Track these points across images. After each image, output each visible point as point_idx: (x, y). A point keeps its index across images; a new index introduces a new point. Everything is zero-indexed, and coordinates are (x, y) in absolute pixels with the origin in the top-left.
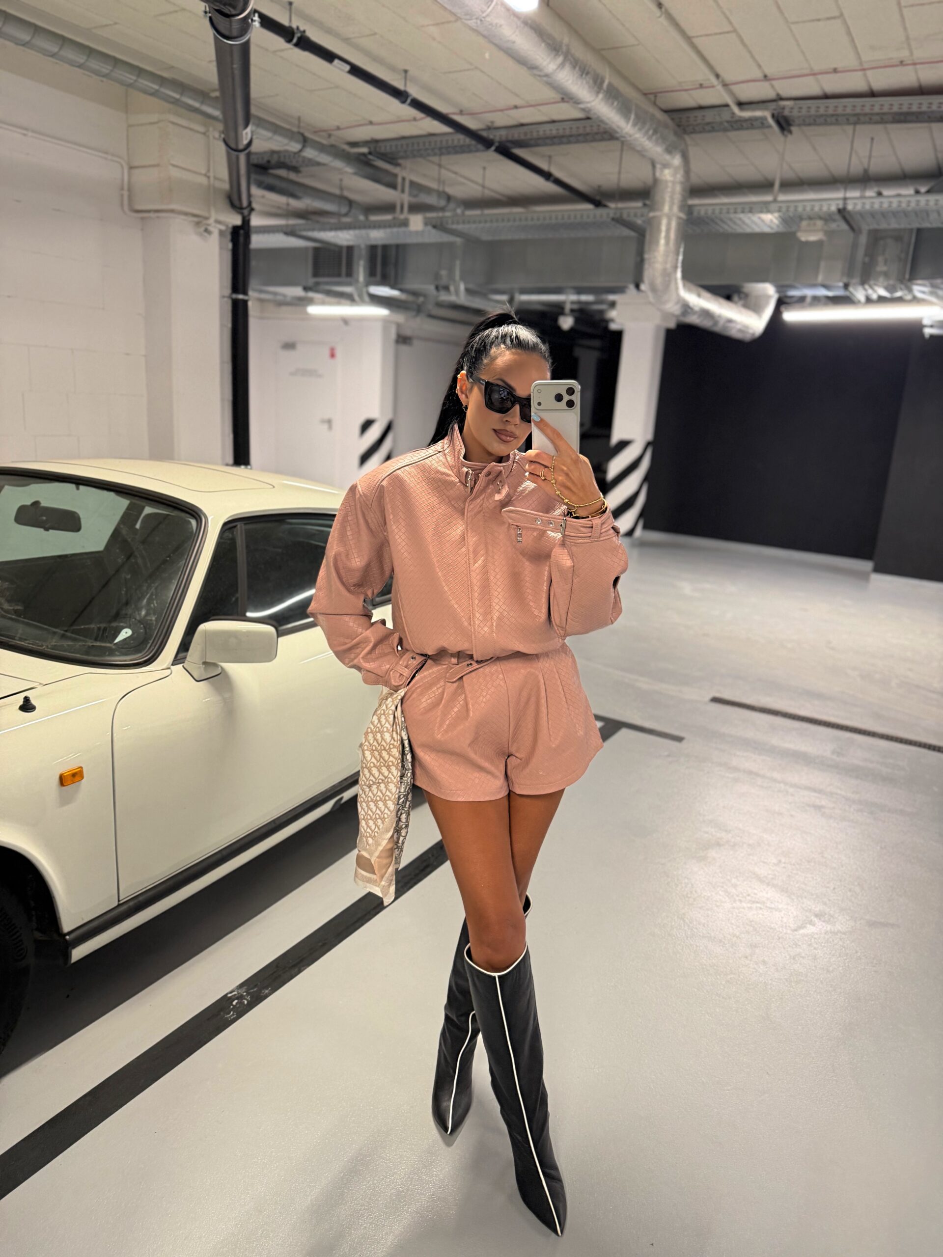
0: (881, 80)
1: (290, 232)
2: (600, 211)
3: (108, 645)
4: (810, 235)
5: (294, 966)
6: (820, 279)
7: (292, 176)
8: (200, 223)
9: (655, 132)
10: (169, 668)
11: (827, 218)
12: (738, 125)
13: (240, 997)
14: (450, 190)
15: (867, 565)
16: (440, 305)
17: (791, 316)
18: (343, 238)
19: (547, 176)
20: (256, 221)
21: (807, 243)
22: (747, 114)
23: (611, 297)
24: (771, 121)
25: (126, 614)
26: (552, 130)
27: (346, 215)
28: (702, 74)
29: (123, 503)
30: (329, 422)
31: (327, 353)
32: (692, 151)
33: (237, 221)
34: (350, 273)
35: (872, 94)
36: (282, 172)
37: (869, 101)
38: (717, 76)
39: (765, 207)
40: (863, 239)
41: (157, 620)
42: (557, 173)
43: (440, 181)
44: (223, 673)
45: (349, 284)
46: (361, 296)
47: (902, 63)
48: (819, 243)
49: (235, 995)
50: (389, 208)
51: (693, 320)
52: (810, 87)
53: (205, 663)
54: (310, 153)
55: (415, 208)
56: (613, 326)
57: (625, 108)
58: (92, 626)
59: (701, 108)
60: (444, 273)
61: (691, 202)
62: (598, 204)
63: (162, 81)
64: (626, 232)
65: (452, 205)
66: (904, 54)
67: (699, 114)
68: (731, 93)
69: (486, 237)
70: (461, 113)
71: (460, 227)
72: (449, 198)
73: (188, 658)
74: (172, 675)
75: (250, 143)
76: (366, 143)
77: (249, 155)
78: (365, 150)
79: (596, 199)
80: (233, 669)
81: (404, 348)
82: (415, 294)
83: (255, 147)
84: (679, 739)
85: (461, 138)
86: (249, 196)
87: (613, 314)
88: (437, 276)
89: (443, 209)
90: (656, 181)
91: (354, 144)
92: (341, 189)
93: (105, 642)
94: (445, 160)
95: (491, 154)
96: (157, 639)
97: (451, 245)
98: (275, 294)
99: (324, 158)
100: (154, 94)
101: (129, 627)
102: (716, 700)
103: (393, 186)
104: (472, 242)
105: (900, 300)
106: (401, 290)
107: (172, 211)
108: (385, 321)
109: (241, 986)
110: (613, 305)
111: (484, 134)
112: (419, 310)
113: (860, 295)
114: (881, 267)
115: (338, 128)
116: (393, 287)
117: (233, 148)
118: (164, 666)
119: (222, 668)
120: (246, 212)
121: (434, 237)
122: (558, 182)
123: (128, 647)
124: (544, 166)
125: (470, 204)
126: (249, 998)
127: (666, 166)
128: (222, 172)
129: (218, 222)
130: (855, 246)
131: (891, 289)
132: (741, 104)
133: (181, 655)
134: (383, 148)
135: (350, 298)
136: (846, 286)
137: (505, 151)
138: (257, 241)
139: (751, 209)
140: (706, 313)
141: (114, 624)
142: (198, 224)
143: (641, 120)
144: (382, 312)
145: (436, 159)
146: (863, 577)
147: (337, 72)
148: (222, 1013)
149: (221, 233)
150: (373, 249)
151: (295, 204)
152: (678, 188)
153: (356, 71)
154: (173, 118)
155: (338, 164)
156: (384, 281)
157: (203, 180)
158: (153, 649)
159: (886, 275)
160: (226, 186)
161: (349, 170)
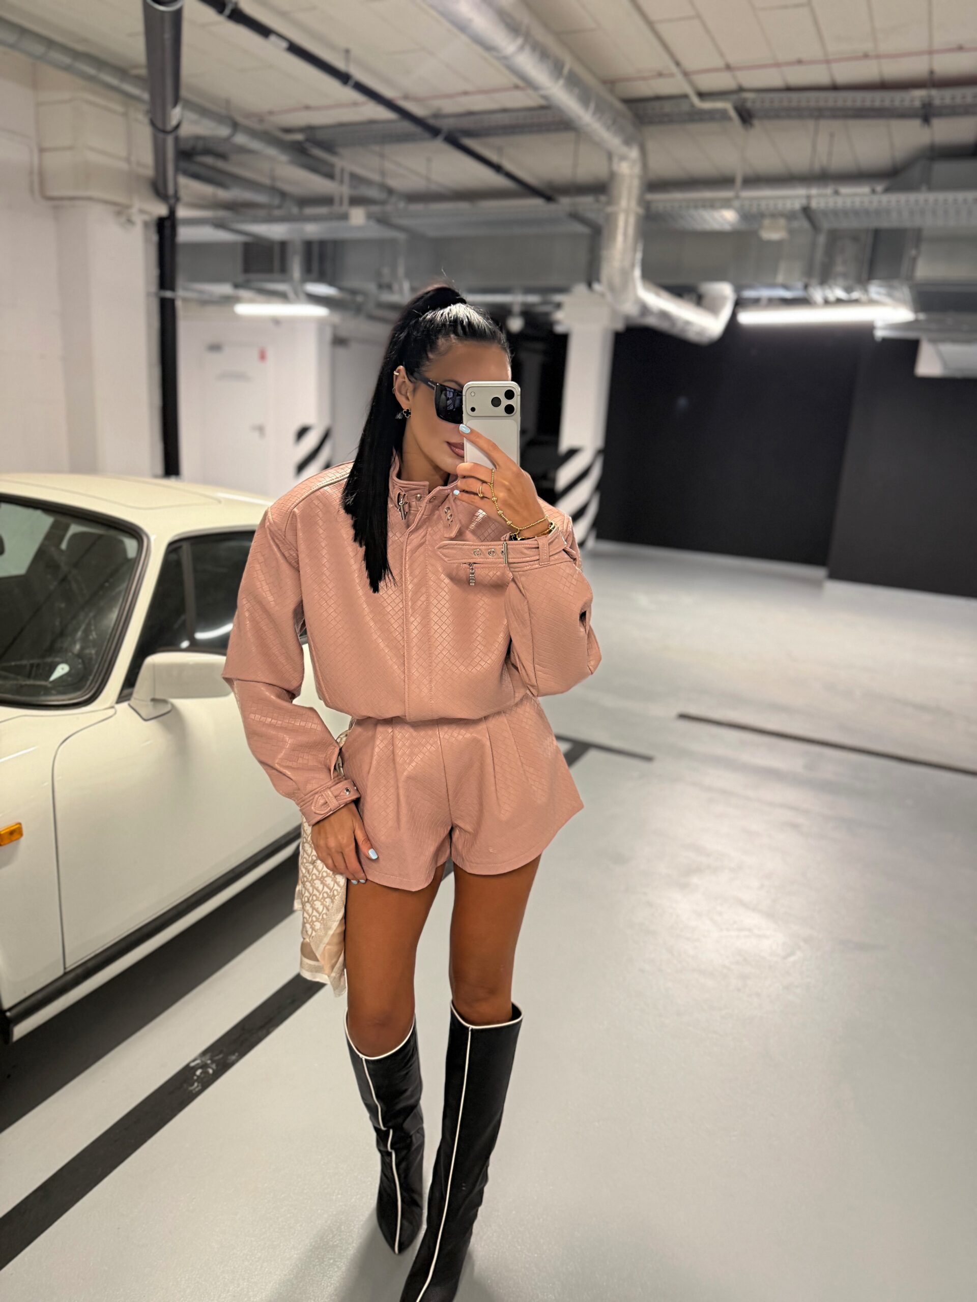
0: (845, 73)
1: (220, 225)
2: (552, 207)
3: (43, 683)
4: (773, 233)
5: (262, 1027)
6: (780, 279)
7: (220, 164)
8: (121, 212)
9: (614, 122)
10: (112, 707)
11: (790, 216)
12: (697, 116)
13: (204, 1066)
14: (393, 183)
15: (819, 573)
16: (381, 305)
17: (747, 318)
18: (275, 231)
19: (498, 168)
20: (182, 213)
21: (770, 243)
22: (707, 105)
23: (558, 298)
24: (733, 113)
25: (62, 648)
26: (505, 119)
27: (279, 207)
28: (662, 62)
29: (46, 521)
30: (261, 429)
31: (255, 354)
32: (651, 145)
33: (162, 210)
34: (284, 269)
35: (835, 87)
36: (209, 160)
37: (831, 95)
38: (678, 64)
39: (726, 204)
40: (822, 239)
41: (97, 654)
42: (508, 166)
43: (383, 173)
44: (174, 709)
45: (283, 281)
46: (296, 293)
47: (866, 56)
48: (779, 244)
49: (198, 1064)
50: (327, 200)
51: (651, 321)
52: (772, 78)
53: (154, 700)
54: (241, 139)
55: (355, 201)
56: (559, 329)
57: (585, 97)
58: (24, 662)
59: (658, 98)
60: (386, 271)
61: (650, 197)
62: (549, 198)
63: (76, 55)
64: (580, 228)
65: (394, 199)
66: (868, 46)
67: (657, 104)
68: (691, 83)
69: (432, 233)
70: (406, 97)
71: (404, 222)
72: (390, 191)
73: (135, 695)
74: (116, 716)
75: (178, 126)
76: (301, 130)
77: (177, 140)
78: (299, 137)
79: (548, 193)
80: (185, 705)
81: (341, 352)
82: (354, 292)
83: (184, 131)
84: (648, 759)
85: (407, 126)
86: (176, 184)
87: (559, 315)
88: (379, 274)
89: (383, 203)
90: (613, 175)
91: (288, 130)
92: (273, 178)
93: (40, 680)
94: (388, 149)
95: (439, 144)
96: (97, 675)
97: (393, 242)
98: (201, 292)
99: (255, 145)
100: (67, 69)
101: (65, 662)
102: (684, 717)
103: (330, 176)
104: (415, 238)
105: (856, 302)
106: (340, 288)
107: (89, 199)
108: (321, 322)
109: (204, 1053)
110: (559, 306)
111: (432, 122)
112: (358, 309)
113: (818, 295)
114: (839, 268)
115: (271, 113)
116: (331, 283)
117: (160, 128)
118: (108, 705)
119: (173, 706)
120: (172, 201)
121: (376, 232)
122: (509, 176)
123: (66, 685)
124: (493, 157)
125: (414, 197)
126: (214, 1066)
127: (623, 158)
128: (146, 156)
129: (142, 211)
130: (814, 245)
131: (848, 290)
132: (702, 95)
133: (126, 691)
134: (320, 135)
135: (283, 297)
136: (806, 287)
137: (454, 140)
138: (185, 234)
139: (712, 205)
140: (664, 315)
141: (49, 660)
142: (119, 214)
143: (600, 109)
144: (321, 311)
145: (377, 148)
146: (817, 584)
147: (273, 49)
148: (185, 1086)
149: (146, 224)
150: (308, 245)
151: (223, 194)
152: (636, 183)
153: (295, 49)
154: (90, 97)
155: (272, 151)
156: (321, 278)
157: (124, 166)
158: (94, 687)
159: (845, 276)
160: (150, 172)
161: (283, 158)
